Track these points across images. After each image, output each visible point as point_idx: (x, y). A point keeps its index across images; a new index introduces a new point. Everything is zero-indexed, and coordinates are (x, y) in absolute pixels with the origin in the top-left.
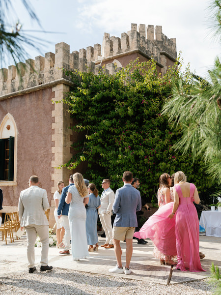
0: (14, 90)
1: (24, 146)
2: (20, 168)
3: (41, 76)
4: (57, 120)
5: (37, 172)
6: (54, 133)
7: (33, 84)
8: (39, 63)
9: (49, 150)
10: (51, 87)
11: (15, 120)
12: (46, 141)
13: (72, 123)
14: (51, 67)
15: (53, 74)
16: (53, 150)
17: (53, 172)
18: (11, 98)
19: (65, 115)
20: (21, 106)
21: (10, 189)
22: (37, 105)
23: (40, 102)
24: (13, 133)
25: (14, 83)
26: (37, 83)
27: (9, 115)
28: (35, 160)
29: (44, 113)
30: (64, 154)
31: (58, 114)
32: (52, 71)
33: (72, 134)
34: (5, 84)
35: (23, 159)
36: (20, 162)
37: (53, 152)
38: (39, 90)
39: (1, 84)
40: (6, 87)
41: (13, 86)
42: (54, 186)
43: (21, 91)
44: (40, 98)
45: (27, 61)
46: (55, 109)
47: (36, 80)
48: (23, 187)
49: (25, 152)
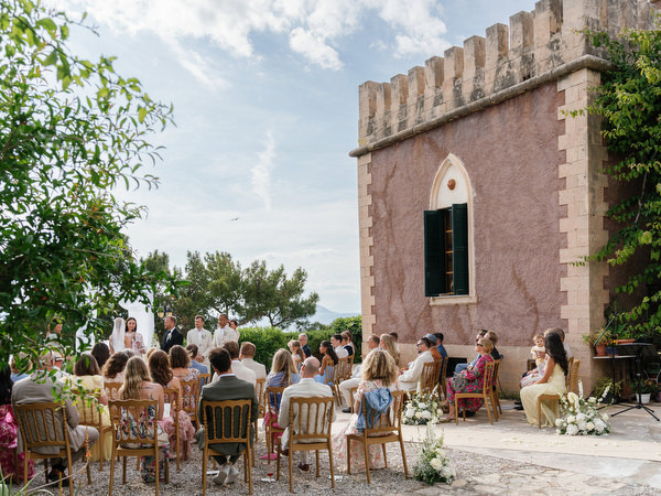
0: (459, 102)
1: (490, 221)
2: (482, 267)
3: (527, 60)
4: (571, 156)
5: (524, 274)
6: (564, 187)
7: (510, 80)
8: (520, 30)
9: (555, 226)
10: (553, 80)
11: (466, 166)
12: (544, 206)
13: (606, 159)
14: (552, 34)
15: (558, 48)
16: (564, 225)
17: (564, 274)
18: (455, 120)
19: (594, 142)
20: (479, 136)
21: (462, 310)
22: (520, 128)
23: (527, 119)
24: (463, 194)
25: (460, 86)
26: (518, 78)
27: (451, 156)
28: (518, 250)
29: (538, 143)
30: (591, 232)
31: (575, 143)
32: (557, 41)
33: (606, 185)
34: (439, 91)
35: (488, 249)
36: (482, 255)
37: (562, 230)
38: (523, 94)
39: (430, 93)
40: (442, 97)
41: (457, 92)
42: (567, 304)
43: (479, 101)
44: (526, 110)
45: (489, 31)
46: (567, 131)
47: (516, 70)
48: (491, 308)
49: (493, 234)
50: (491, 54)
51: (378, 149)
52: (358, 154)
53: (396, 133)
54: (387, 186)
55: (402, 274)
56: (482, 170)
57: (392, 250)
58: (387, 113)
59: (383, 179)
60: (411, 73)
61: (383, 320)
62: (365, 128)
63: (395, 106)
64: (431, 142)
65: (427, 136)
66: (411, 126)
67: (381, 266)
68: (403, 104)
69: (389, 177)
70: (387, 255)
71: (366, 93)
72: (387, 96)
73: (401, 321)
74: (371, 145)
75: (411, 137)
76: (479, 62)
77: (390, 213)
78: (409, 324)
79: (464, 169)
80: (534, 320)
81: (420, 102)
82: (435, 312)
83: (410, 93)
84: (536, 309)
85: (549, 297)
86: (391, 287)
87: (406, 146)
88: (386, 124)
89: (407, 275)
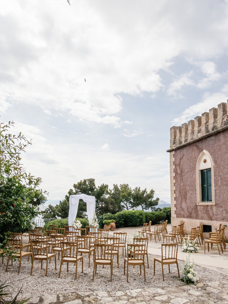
0: (208, 131)
1: (220, 174)
2: (217, 191)
11: (211, 154)
18: (206, 138)
20: (215, 143)
21: (209, 207)
24: (209, 164)
25: (208, 126)
27: (205, 151)
34: (200, 128)
35: (220, 184)
36: (217, 187)
39: (196, 129)
40: (201, 130)
41: (207, 128)
43: (215, 130)
45: (219, 106)
48: (222, 207)
49: (222, 179)
50: (220, 113)
51: (177, 149)
52: (170, 151)
53: (183, 143)
55: (186, 193)
57: (182, 184)
58: (180, 136)
59: (179, 160)
60: (189, 122)
61: (179, 209)
62: (172, 142)
63: (183, 134)
64: (197, 146)
65: (195, 144)
66: (189, 140)
67: (178, 190)
68: (186, 133)
69: (181, 159)
70: (180, 186)
71: (173, 130)
72: (180, 131)
73: (186, 210)
74: (174, 148)
75: (189, 144)
76: (215, 116)
77: (181, 172)
78: (189, 212)
79: (210, 156)
81: (193, 132)
82: (199, 207)
83: (189, 129)
86: (182, 198)
87: (188, 148)
88: (180, 140)
89: (188, 194)
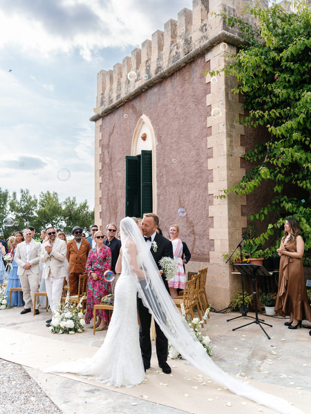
0: (149, 77)
1: (166, 162)
2: (161, 198)
3: (188, 42)
5: (186, 203)
7: (176, 58)
8: (184, 21)
9: (204, 165)
10: (203, 53)
11: (152, 123)
12: (198, 149)
13: (242, 113)
14: (202, 20)
15: (206, 30)
16: (211, 164)
17: (211, 203)
18: (147, 90)
19: (230, 98)
20: (159, 100)
22: (183, 92)
23: (188, 85)
24: (149, 145)
25: (149, 66)
26: (182, 54)
27: (144, 117)
28: (182, 184)
29: (194, 102)
30: (229, 168)
31: (217, 99)
32: (205, 25)
33: (243, 133)
34: (138, 71)
35: (165, 184)
36: (161, 188)
37: (210, 168)
38: (185, 66)
39: (133, 73)
40: (139, 75)
41: (148, 71)
42: (213, 227)
43: (158, 74)
44: (187, 78)
45: (166, 26)
46: (212, 91)
47: (181, 50)
49: (167, 172)
50: (167, 40)
51: (105, 115)
52: (95, 119)
53: (115, 102)
54: (109, 140)
55: (116, 203)
56: (161, 125)
57: (111, 185)
58: (111, 90)
59: (107, 135)
60: (124, 61)
62: (99, 102)
63: (115, 85)
64: (133, 108)
65: (131, 104)
66: (123, 96)
67: (105, 197)
68: (119, 84)
69: (111, 134)
70: (109, 190)
71: (101, 78)
72: (111, 79)
74: (100, 111)
75: (123, 104)
76: (160, 48)
77: (111, 160)
79: (151, 125)
80: (192, 239)
81: (128, 81)
83: (123, 74)
84: (193, 230)
85: (202, 222)
86: (110, 213)
87: (120, 112)
88: (110, 97)
89: (119, 203)
